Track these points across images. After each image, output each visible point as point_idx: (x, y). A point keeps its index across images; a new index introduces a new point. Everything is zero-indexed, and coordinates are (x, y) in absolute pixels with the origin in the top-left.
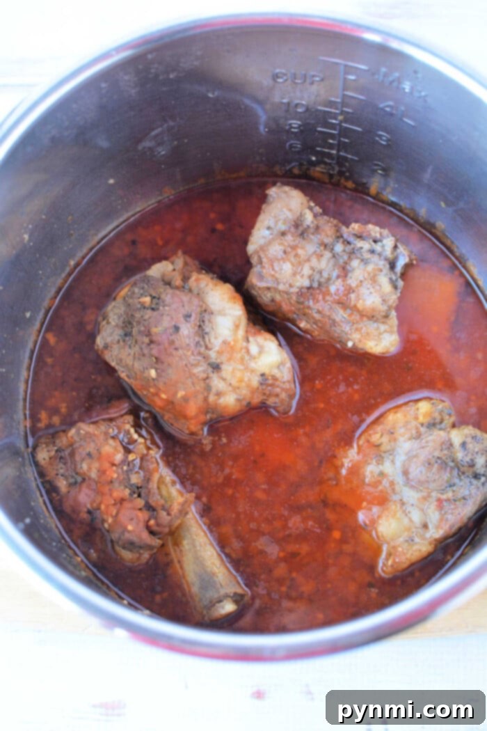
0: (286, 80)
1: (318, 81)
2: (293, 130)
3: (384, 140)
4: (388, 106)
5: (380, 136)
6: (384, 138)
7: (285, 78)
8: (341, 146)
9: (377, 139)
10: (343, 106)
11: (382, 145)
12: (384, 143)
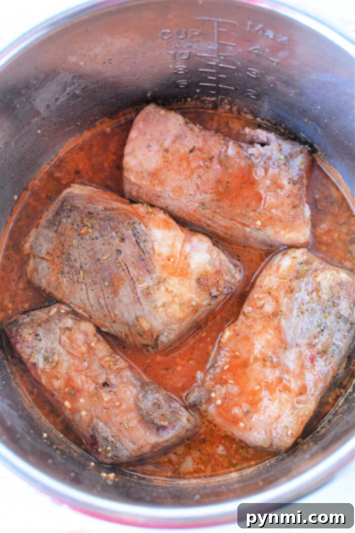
0: (171, 37)
1: (197, 35)
2: (180, 72)
3: (253, 74)
4: (255, 49)
5: (251, 71)
6: (254, 73)
7: (170, 36)
8: (219, 81)
9: (248, 73)
10: (219, 52)
11: (252, 77)
12: (254, 76)
